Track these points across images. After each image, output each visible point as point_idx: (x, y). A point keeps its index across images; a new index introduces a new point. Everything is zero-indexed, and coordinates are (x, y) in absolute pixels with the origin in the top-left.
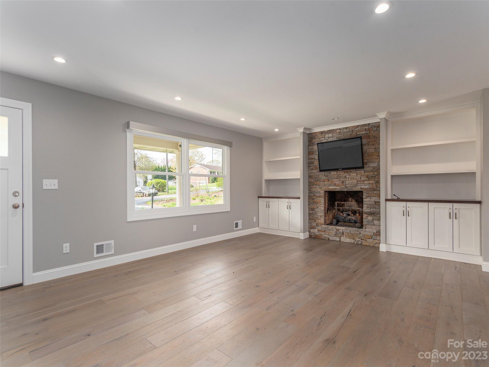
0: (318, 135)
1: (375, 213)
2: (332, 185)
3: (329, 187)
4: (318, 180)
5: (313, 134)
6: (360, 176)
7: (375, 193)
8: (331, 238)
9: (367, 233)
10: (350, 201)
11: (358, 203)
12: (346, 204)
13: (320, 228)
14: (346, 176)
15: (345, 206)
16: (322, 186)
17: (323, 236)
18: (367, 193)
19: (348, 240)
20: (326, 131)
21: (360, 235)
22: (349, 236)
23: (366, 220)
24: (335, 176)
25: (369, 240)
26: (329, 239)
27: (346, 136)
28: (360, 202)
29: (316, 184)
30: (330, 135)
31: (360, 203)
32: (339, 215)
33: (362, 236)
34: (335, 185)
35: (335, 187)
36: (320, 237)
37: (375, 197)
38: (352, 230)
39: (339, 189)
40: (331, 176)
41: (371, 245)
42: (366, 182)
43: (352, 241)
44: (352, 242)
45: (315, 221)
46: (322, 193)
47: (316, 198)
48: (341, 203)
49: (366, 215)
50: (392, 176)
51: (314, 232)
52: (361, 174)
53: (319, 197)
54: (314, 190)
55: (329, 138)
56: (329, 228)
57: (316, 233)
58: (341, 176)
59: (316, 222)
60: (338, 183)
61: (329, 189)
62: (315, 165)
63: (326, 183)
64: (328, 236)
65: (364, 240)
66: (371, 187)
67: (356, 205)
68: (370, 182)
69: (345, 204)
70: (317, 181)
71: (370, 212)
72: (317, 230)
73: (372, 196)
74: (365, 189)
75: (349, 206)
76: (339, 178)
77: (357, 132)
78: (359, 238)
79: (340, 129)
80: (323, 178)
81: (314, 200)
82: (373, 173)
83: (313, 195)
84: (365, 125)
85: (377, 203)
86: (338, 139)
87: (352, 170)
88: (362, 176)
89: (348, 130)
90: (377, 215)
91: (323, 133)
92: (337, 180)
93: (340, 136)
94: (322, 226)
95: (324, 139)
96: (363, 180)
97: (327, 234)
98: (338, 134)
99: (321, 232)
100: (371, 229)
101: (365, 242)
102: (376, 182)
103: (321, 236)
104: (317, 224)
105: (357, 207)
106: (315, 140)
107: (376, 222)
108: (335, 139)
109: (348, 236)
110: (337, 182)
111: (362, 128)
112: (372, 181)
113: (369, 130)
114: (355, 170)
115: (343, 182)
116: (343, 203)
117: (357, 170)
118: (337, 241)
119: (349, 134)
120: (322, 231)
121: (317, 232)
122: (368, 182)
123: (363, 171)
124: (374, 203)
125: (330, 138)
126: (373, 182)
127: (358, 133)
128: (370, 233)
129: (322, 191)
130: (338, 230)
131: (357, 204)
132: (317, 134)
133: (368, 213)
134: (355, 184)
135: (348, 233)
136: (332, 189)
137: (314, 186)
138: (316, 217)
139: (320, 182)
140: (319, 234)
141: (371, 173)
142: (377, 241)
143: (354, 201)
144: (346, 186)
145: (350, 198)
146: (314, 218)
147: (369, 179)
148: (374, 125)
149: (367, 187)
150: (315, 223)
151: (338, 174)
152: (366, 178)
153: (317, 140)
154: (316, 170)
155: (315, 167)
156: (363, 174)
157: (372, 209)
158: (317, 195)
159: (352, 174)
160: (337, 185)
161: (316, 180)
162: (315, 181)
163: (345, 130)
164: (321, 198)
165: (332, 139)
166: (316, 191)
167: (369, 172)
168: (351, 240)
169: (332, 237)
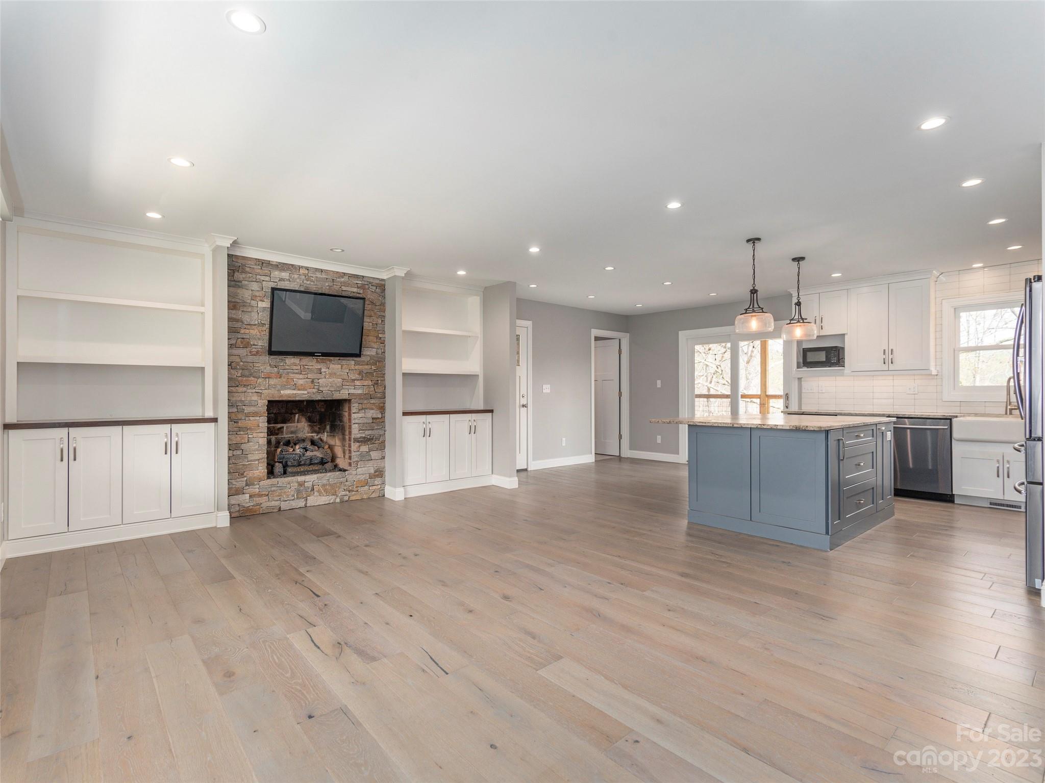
0: (252, 266)
1: (372, 439)
2: (289, 387)
3: (282, 392)
4: (251, 375)
5: (238, 259)
6: (348, 372)
7: (372, 402)
8: (284, 506)
9: (358, 477)
10: (296, 421)
11: (313, 424)
12: (286, 427)
13: (255, 489)
14: (320, 369)
15: (282, 432)
16: (261, 390)
17: (262, 506)
18: (359, 404)
19: (324, 500)
20: (275, 263)
21: (347, 483)
22: (325, 490)
23: (358, 453)
24: (297, 368)
25: (362, 489)
26: (280, 509)
27: (322, 288)
28: (315, 421)
29: (245, 384)
30: (285, 275)
31: (315, 424)
32: (285, 453)
33: (350, 485)
34: (295, 387)
35: (295, 392)
36: (255, 511)
37: (373, 409)
38: (332, 477)
39: (304, 396)
40: (287, 367)
41: (365, 498)
42: (357, 383)
43: (331, 499)
44: (331, 501)
45: (242, 474)
46: (262, 405)
47: (247, 418)
48: (274, 427)
49: (358, 443)
50: (404, 374)
51: (237, 503)
52: (350, 366)
53: (255, 414)
54: (239, 399)
55: (281, 280)
56: (280, 484)
57: (244, 504)
58: (310, 367)
59: (245, 477)
60: (301, 382)
61: (282, 396)
62: (244, 337)
63: (272, 382)
64: (277, 503)
65: (353, 491)
66: (366, 393)
67: (307, 429)
68: (366, 383)
69: (283, 427)
70: (248, 377)
71: (364, 438)
72: (247, 496)
73: (366, 409)
74: (357, 396)
75: (292, 432)
76: (304, 373)
77: (342, 286)
78: (344, 489)
79: (307, 269)
80: (265, 371)
81: (237, 422)
82: (370, 367)
83: (236, 410)
84: (356, 277)
85: (374, 421)
86: (302, 289)
87: (332, 358)
88: (350, 371)
89: (325, 276)
90: (376, 442)
91: (264, 265)
92: (301, 376)
93: (308, 282)
94: (262, 483)
95: (267, 278)
96: (353, 378)
97: (276, 498)
98: (303, 277)
99: (257, 499)
100: (366, 468)
101: (355, 495)
102: (375, 383)
103: (258, 507)
104: (246, 480)
105: (308, 433)
106: (244, 276)
107: (374, 454)
108: (296, 286)
109: (324, 492)
110: (300, 380)
111: (350, 279)
112: (367, 381)
113: (362, 287)
114: (338, 358)
115: (313, 382)
116: (279, 426)
117: (342, 358)
118: (300, 507)
119: (327, 285)
120: (263, 495)
121: (248, 501)
122: (362, 383)
123: (353, 362)
124: (371, 421)
125: (284, 281)
126: (370, 383)
127: (344, 288)
128: (364, 477)
129: (264, 401)
130: (301, 484)
131: (310, 425)
132: (250, 262)
133: (361, 439)
134: (338, 386)
135: (324, 485)
136: (289, 395)
137: (241, 389)
138: (247, 463)
139: (256, 379)
140: (252, 504)
141: (366, 367)
142: (374, 487)
143: (303, 420)
144: (321, 389)
145: (297, 415)
146: (239, 469)
147: (362, 377)
148: (371, 281)
149: (360, 392)
150: (242, 479)
151: (302, 363)
152: (358, 375)
153: (249, 277)
154: (245, 350)
155: (242, 343)
156: (353, 367)
157: (367, 433)
158: (247, 410)
159: (332, 366)
160: (300, 388)
161: (246, 373)
162: (242, 376)
163: (319, 275)
164: (258, 418)
165: (288, 285)
166: (247, 402)
167: (363, 364)
168: (331, 497)
169: (289, 503)
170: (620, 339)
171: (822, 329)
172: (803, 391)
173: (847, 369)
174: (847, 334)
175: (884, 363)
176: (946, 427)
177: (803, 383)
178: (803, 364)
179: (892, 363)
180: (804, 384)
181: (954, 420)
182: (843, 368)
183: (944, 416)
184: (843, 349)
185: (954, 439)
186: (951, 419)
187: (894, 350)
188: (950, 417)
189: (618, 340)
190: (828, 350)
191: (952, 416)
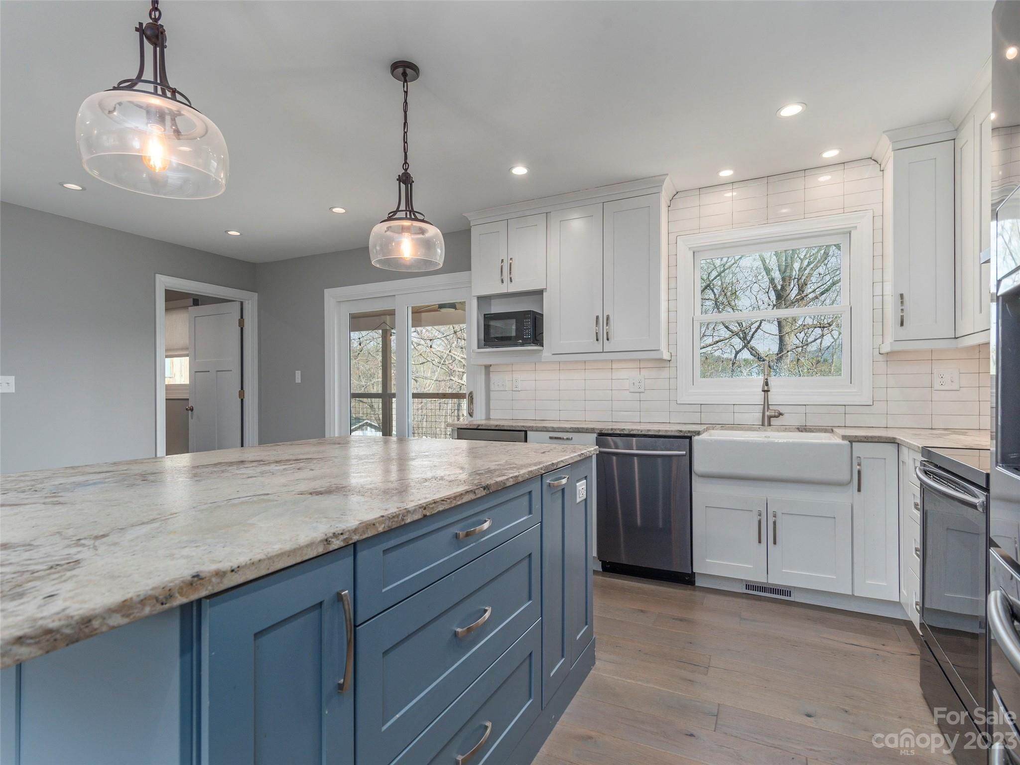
170: (242, 304)
171: (511, 281)
172: (492, 388)
173: (546, 352)
174: (546, 289)
175: (597, 340)
176: (684, 452)
177: (491, 375)
178: (484, 341)
179: (608, 339)
180: (494, 377)
181: (696, 439)
182: (541, 348)
183: (681, 431)
184: (542, 315)
185: (696, 474)
186: (690, 438)
187: (611, 318)
188: (689, 435)
189: (238, 305)
190: (518, 317)
191: (692, 432)
